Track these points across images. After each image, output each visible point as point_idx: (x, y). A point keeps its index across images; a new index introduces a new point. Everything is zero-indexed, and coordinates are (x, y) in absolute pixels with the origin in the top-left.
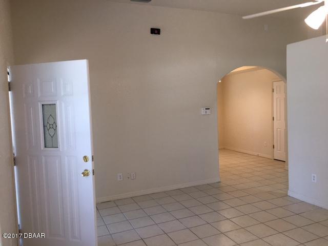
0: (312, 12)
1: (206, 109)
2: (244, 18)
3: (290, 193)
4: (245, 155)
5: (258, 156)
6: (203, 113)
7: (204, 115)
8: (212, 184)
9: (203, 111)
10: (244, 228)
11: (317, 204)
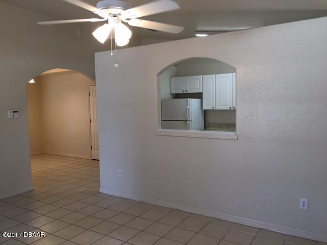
0: (97, 28)
1: (13, 112)
2: (39, 23)
3: (102, 190)
4: (65, 158)
5: (77, 158)
6: (9, 117)
7: (10, 118)
8: (24, 193)
9: (10, 115)
10: (52, 234)
11: (124, 196)
